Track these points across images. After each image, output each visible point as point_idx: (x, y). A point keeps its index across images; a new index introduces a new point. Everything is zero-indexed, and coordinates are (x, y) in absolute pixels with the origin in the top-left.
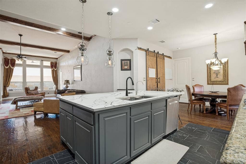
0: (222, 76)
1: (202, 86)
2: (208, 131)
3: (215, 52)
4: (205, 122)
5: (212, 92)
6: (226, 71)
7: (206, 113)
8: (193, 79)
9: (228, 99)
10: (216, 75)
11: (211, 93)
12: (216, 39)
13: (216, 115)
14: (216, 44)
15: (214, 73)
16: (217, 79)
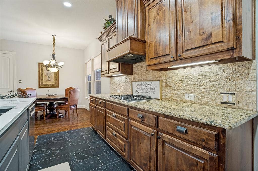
0: (54, 79)
1: (34, 89)
2: (65, 136)
3: (53, 54)
4: (54, 129)
5: (50, 96)
6: (57, 74)
7: (46, 120)
8: (20, 82)
9: (69, 101)
10: (48, 78)
11: (48, 97)
12: (54, 41)
13: (57, 118)
14: (54, 46)
15: (46, 75)
16: (49, 82)
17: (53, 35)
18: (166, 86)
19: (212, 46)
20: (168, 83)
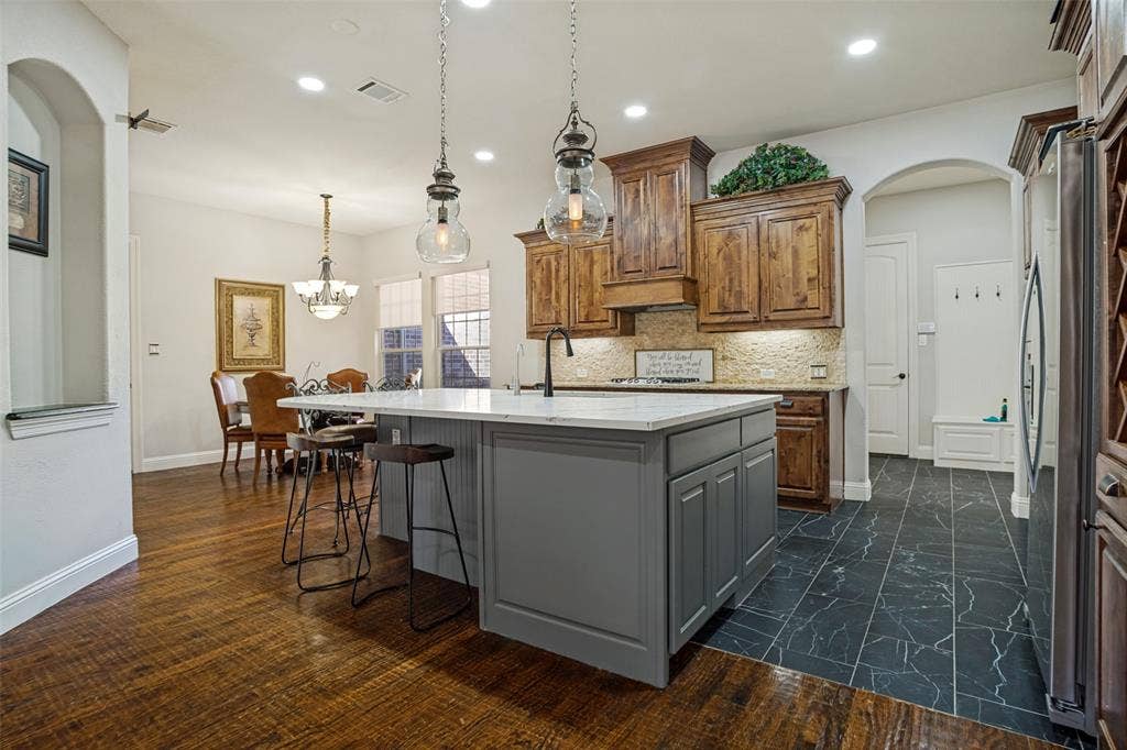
0: (268, 340)
3: (325, 258)
6: (277, 322)
8: (154, 349)
10: (249, 337)
12: (327, 213)
15: (242, 327)
16: (252, 352)
17: (322, 196)
18: (724, 358)
19: (807, 311)
20: (728, 354)
